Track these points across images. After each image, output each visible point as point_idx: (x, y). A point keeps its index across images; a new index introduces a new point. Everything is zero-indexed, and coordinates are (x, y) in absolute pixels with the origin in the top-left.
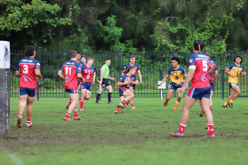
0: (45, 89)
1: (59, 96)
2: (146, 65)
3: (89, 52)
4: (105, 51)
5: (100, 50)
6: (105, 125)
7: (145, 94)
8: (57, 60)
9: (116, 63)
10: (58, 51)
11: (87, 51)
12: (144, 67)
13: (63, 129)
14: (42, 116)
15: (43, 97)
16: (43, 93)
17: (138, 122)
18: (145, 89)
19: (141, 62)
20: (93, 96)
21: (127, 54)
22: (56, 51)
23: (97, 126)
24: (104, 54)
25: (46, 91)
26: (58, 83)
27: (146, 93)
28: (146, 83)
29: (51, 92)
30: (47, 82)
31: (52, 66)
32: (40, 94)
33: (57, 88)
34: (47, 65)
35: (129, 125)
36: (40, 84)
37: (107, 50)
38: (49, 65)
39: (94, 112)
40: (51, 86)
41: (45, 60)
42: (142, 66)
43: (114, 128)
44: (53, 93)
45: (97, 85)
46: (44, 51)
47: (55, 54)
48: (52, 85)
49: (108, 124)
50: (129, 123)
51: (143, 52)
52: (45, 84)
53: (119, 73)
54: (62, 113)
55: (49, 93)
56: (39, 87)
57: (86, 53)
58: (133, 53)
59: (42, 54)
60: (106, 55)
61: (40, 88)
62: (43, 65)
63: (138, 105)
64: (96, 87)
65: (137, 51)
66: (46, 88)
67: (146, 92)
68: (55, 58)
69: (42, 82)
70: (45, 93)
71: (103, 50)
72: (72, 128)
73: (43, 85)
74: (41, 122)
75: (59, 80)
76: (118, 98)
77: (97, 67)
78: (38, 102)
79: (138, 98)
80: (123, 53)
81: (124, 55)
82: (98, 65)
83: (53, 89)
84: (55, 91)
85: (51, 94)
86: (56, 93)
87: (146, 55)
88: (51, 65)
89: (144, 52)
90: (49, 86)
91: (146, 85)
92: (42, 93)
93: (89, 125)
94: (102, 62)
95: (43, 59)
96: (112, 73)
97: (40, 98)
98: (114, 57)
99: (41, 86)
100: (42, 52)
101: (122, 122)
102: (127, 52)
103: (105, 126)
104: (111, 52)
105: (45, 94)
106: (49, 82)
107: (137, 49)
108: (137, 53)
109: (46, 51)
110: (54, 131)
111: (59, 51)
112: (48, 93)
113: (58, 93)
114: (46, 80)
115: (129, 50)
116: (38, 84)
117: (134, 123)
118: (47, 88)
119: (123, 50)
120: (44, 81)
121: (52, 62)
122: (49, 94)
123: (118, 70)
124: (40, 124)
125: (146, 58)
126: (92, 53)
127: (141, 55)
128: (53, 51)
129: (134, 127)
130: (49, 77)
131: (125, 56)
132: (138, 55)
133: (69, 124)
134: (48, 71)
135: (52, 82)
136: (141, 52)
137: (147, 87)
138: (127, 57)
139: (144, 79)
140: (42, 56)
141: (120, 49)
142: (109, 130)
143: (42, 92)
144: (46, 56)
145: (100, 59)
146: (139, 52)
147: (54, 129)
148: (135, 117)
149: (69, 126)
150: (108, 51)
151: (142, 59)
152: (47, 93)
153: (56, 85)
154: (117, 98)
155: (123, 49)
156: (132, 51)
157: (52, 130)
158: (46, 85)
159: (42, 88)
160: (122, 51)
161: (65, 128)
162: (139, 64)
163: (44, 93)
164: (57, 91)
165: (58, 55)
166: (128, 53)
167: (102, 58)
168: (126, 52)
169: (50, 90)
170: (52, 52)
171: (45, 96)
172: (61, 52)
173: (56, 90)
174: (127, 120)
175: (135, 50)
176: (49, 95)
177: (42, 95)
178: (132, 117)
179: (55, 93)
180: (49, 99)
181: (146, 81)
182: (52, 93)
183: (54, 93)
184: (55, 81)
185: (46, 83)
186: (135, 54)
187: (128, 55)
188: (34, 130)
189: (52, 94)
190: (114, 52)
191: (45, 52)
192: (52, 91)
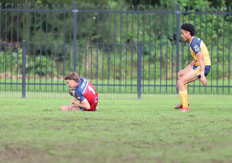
0: (37, 75)
1: (63, 89)
2: (227, 33)
3: (120, 8)
4: (151, 6)
5: (142, 3)
6: (148, 146)
7: (224, 88)
8: (60, 23)
9: (171, 28)
10: (62, 6)
11: (115, 5)
12: (224, 37)
13: (69, 152)
14: (30, 127)
15: (32, 91)
16: (33, 84)
17: (211, 140)
18: (223, 79)
19: (217, 28)
20: (126, 91)
21: (190, 11)
22: (59, 5)
23: (134, 147)
24: (146, 11)
25: (39, 80)
26: (62, 64)
27: (226, 87)
28: (226, 67)
29: (48, 82)
30: (40, 62)
31: (50, 34)
32: (27, 86)
33: (59, 75)
34: (41, 31)
35: (194, 145)
36: (27, 66)
37: (153, 4)
38: (45, 31)
39: (128, 120)
40: (48, 70)
41: (37, 22)
42: (219, 35)
43: (165, 151)
44: (52, 84)
45: (134, 70)
46: (35, 5)
47: (56, 11)
48: (50, 69)
49: (153, 143)
50: (193, 143)
51: (222, 9)
52: (36, 67)
53: (176, 48)
54: (68, 121)
55: (44, 84)
56: (26, 73)
57: (115, 9)
58: (203, 9)
59: (33, 10)
60: (152, 14)
61: (27, 75)
62: (34, 31)
63: (212, 109)
64: (131, 74)
65: (210, 6)
66: (39, 73)
67: (227, 85)
68: (56, 19)
69: (32, 63)
70: (37, 84)
71: (147, 3)
72: (86, 150)
73: (34, 69)
74: (29, 138)
75: (62, 58)
76: (173, 95)
77: (134, 35)
78: (24, 100)
79: (210, 96)
80: (185, 9)
81: (185, 14)
82: (137, 33)
83: (52, 76)
84: (55, 80)
85: (48, 86)
86: (58, 84)
87: (228, 15)
88: (49, 30)
89: (224, 8)
90: (44, 70)
91: (227, 70)
92: (31, 84)
93: (117, 144)
94: (144, 26)
95: (34, 19)
96: (163, 47)
97: (26, 93)
98: (167, 17)
99: (29, 69)
100: (32, 7)
101: (180, 141)
102: (191, 9)
103: (148, 148)
104: (162, 7)
105: (36, 86)
106: (45, 63)
107: (210, 3)
108: (209, 9)
109: (39, 4)
110: (53, 155)
111: (65, 4)
112: (42, 84)
113: (61, 84)
114: (38, 58)
115: (195, 4)
116: (25, 66)
117: (203, 143)
118: (41, 74)
119: (185, 5)
120: (34, 60)
121: (50, 26)
122: (45, 86)
123: (174, 42)
124: (28, 142)
125: (228, 21)
126: (125, 9)
127: (218, 13)
128: (53, 6)
129: (202, 150)
130: (44, 54)
131: (187, 16)
132: (212, 14)
133: (82, 141)
134: (44, 43)
135: (50, 62)
136: (218, 8)
137: (227, 75)
138: (192, 18)
139: (223, 60)
140: (32, 14)
141: (179, 2)
142: (156, 154)
143: (32, 81)
144: (39, 15)
145: (141, 21)
146: (214, 9)
147: (52, 152)
148: (205, 131)
149: (81, 146)
150: (156, 6)
151: (220, 21)
152: (40, 84)
153: (58, 68)
154: (171, 95)
155: (184, 2)
156: (201, 6)
157: (49, 154)
158: (38, 69)
159: (31, 75)
160: (183, 7)
161: (73, 149)
162: (214, 32)
163: (35, 84)
164: (59, 80)
165: (61, 13)
166: (193, 11)
167: (143, 18)
168: (189, 8)
169: (47, 78)
170: (50, 6)
171: (36, 89)
172: (67, 7)
173: (58, 78)
174: (190, 137)
175: (206, 5)
176: (43, 87)
177: (32, 87)
178: (199, 132)
179: (56, 84)
180: (44, 94)
181: (227, 63)
182: (49, 84)
183: (54, 84)
184: (56, 61)
185: (39, 65)
186: (207, 12)
187: (193, 15)
188: (15, 153)
189: (50, 86)
190: (168, 8)
191: (38, 8)
192: (50, 79)
